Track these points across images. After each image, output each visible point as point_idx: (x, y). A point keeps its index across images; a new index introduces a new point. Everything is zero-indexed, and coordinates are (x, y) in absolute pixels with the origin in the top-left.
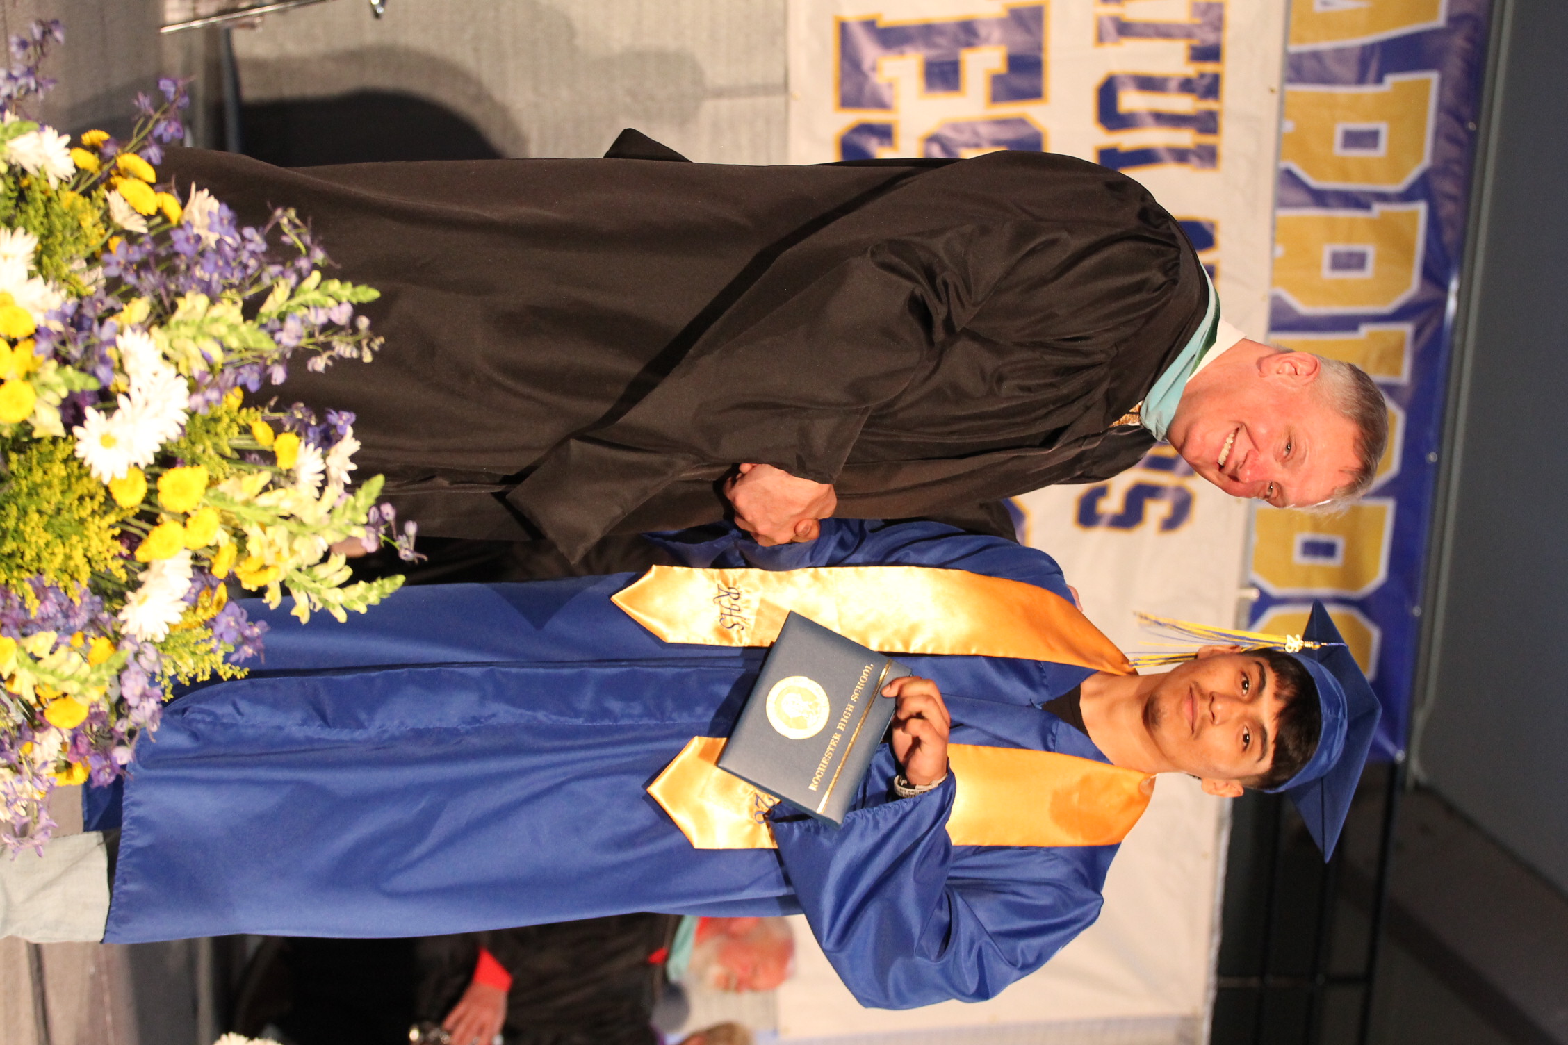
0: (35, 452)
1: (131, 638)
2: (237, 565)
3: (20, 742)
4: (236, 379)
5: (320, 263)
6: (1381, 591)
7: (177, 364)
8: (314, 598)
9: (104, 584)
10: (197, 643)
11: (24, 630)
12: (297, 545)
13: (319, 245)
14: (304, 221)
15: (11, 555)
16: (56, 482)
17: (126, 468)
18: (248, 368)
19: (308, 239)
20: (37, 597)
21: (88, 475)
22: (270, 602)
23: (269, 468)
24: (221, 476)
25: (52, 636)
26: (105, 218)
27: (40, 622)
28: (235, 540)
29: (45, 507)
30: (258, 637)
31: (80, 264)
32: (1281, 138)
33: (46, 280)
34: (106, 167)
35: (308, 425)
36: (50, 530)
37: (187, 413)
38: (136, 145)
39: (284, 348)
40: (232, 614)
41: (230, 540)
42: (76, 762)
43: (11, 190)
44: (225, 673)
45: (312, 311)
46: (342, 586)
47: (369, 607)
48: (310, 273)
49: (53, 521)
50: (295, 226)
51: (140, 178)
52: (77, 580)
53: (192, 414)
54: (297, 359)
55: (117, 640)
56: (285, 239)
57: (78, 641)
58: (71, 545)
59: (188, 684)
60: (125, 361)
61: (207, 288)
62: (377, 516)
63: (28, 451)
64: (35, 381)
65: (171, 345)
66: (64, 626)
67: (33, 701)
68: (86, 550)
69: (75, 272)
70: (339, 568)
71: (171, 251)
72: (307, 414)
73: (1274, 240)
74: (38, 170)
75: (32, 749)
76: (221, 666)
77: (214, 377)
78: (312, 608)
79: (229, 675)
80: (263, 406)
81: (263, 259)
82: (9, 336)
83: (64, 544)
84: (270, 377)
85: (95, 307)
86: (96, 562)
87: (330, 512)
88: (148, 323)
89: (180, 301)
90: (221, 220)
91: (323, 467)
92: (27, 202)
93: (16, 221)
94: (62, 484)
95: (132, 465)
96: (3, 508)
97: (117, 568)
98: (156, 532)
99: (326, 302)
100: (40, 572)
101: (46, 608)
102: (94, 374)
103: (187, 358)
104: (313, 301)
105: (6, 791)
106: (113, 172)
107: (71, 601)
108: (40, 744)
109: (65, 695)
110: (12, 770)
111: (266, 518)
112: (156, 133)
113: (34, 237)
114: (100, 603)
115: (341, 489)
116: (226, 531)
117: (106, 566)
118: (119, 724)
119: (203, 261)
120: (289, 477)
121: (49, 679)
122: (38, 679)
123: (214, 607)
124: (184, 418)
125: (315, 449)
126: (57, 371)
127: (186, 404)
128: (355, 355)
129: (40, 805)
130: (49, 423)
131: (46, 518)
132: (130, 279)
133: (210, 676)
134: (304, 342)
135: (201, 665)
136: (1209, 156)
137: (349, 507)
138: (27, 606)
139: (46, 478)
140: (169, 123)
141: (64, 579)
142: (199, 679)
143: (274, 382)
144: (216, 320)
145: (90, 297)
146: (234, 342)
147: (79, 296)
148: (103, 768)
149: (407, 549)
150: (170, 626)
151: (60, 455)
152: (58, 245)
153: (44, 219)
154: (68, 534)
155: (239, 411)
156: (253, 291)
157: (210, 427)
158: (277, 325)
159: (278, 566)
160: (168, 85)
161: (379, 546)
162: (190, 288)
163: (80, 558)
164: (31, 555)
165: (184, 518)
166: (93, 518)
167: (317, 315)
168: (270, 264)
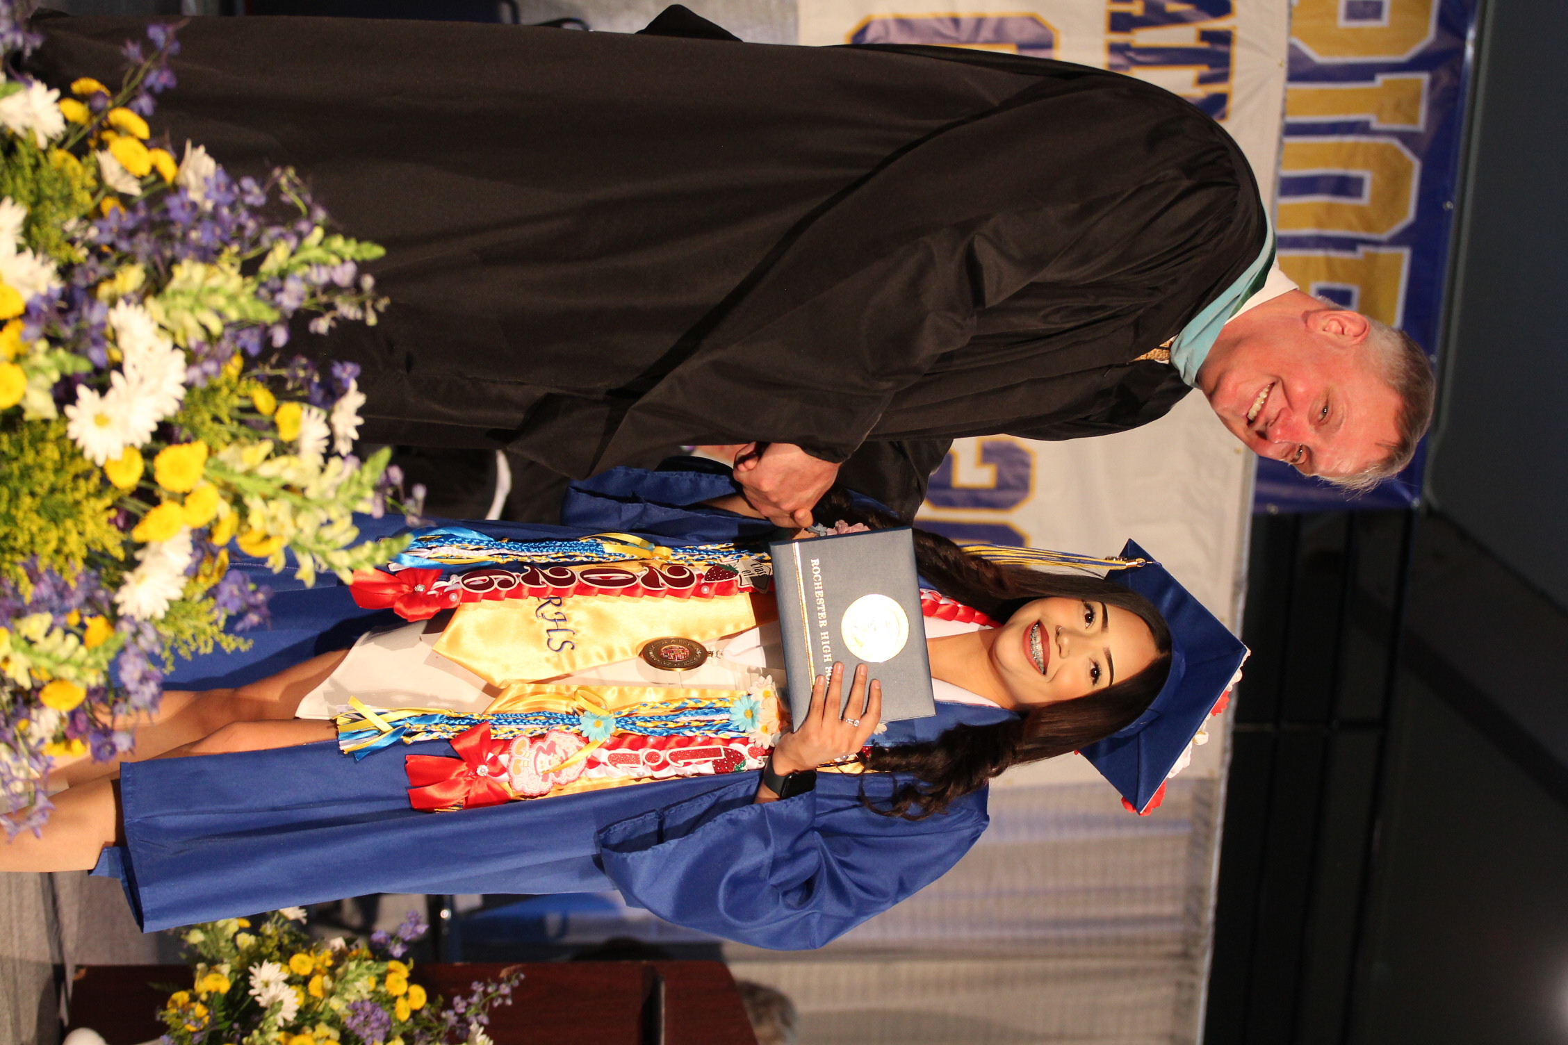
0: (26, 432)
1: (131, 619)
2: (239, 533)
3: (16, 719)
4: (236, 338)
5: (322, 222)
7: (173, 334)
8: (319, 559)
9: (100, 560)
10: (198, 612)
11: (19, 613)
12: (302, 519)
14: (305, 181)
15: (6, 537)
16: (49, 465)
17: (119, 449)
18: (247, 332)
19: (308, 198)
20: (32, 581)
21: (81, 453)
22: (274, 566)
23: (269, 434)
24: (221, 447)
25: (46, 619)
26: (98, 178)
27: (35, 606)
28: (236, 509)
29: (38, 489)
30: (264, 603)
31: (72, 224)
33: (35, 253)
34: (96, 121)
35: (312, 384)
36: (42, 513)
37: (184, 386)
38: (127, 94)
39: (283, 310)
40: (236, 582)
41: (232, 511)
42: (75, 737)
44: (229, 645)
45: (315, 271)
46: (349, 547)
48: (311, 231)
50: (295, 186)
51: (131, 134)
52: (72, 561)
53: (188, 386)
54: (298, 321)
55: (114, 619)
56: (284, 198)
57: (73, 619)
58: (65, 529)
59: (189, 658)
60: (118, 336)
61: (202, 251)
62: (384, 478)
63: (19, 431)
64: (26, 364)
65: (167, 313)
66: (59, 606)
68: (81, 534)
70: (344, 530)
71: (166, 218)
72: (310, 371)
74: (26, 129)
75: (29, 725)
76: (223, 636)
77: (212, 346)
78: (317, 567)
79: (233, 646)
80: (265, 365)
81: (261, 220)
83: (56, 525)
84: (270, 339)
85: (87, 277)
86: (92, 543)
88: (143, 290)
89: (176, 270)
90: (218, 187)
91: (326, 432)
94: (56, 466)
95: (128, 446)
97: (113, 548)
98: (155, 513)
99: (329, 259)
100: (33, 553)
101: (40, 590)
102: (86, 356)
104: (316, 258)
106: (105, 124)
107: (66, 585)
108: (36, 720)
109: (61, 680)
110: (7, 747)
111: (269, 490)
112: (148, 83)
113: (22, 207)
114: (98, 578)
115: (349, 452)
116: (223, 497)
117: (103, 547)
119: (199, 226)
120: (291, 448)
121: (45, 663)
122: (33, 663)
123: (216, 574)
124: (181, 393)
125: (319, 412)
126: (48, 354)
127: (183, 378)
128: (359, 315)
129: (39, 786)
130: (40, 405)
131: (38, 501)
132: (124, 246)
133: (213, 648)
134: (307, 303)
135: (203, 638)
137: (354, 481)
138: (21, 589)
139: (39, 459)
140: (161, 73)
141: (59, 562)
142: (202, 652)
143: (275, 344)
144: (214, 291)
145: (80, 264)
146: (233, 315)
148: (104, 745)
149: (414, 515)
150: (171, 602)
151: (52, 435)
152: (47, 213)
153: (32, 186)
154: (61, 517)
155: (240, 378)
156: (251, 254)
157: (209, 399)
158: (277, 284)
159: (280, 536)
160: (157, 34)
161: (386, 512)
162: (186, 255)
163: (74, 544)
164: (25, 541)
165: (182, 498)
166: (88, 501)
167: (319, 274)
168: (270, 225)
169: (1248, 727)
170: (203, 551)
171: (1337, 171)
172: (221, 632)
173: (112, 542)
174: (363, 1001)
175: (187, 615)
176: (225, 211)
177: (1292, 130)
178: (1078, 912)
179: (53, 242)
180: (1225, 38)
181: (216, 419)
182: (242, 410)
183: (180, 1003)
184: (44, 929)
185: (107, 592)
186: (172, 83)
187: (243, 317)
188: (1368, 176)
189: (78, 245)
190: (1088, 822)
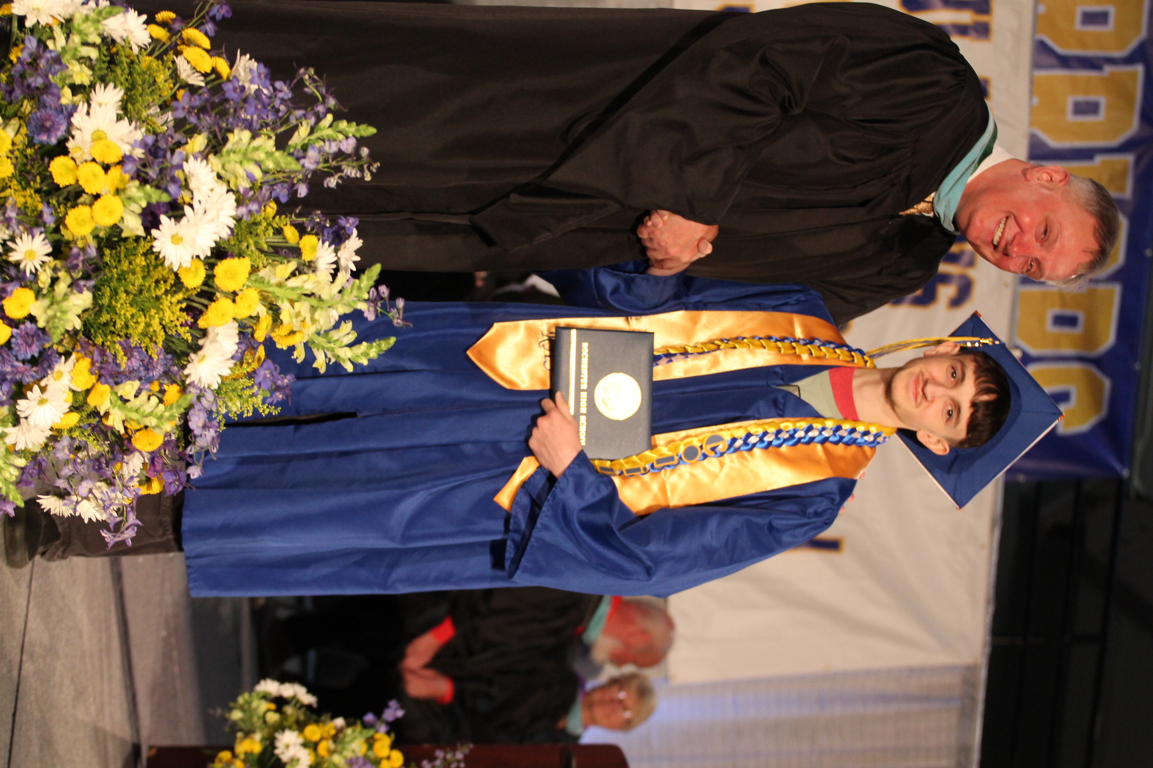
0: (123, 248)
1: (195, 387)
2: (273, 330)
3: (113, 462)
4: (271, 193)
5: (333, 108)
6: (1111, 352)
8: (329, 355)
10: (243, 389)
11: (116, 379)
12: (317, 315)
13: (331, 94)
15: (106, 324)
16: (138, 269)
17: (190, 259)
18: (279, 185)
19: (324, 91)
20: (125, 355)
21: (162, 264)
23: (296, 259)
24: (261, 266)
25: (137, 384)
26: (174, 75)
27: (128, 374)
28: (271, 312)
29: (131, 288)
30: (287, 386)
31: (155, 110)
32: (1036, 17)
33: (130, 121)
34: (174, 39)
35: (325, 227)
36: (135, 305)
37: (234, 219)
38: (197, 21)
39: (307, 170)
40: (269, 369)
41: (267, 313)
42: (154, 477)
43: (105, 56)
44: (264, 411)
45: (327, 143)
46: (350, 345)
47: (369, 360)
48: (325, 116)
49: (137, 298)
50: (314, 81)
51: (199, 46)
52: (156, 343)
53: (238, 220)
54: (315, 180)
55: (184, 387)
56: (306, 90)
57: (155, 386)
58: (150, 316)
59: (236, 419)
60: (189, 181)
61: (249, 126)
62: (375, 294)
63: (118, 247)
64: (123, 196)
65: (223, 167)
66: (145, 376)
67: (122, 431)
68: (161, 320)
69: (152, 115)
70: (347, 332)
71: (223, 99)
72: (323, 219)
73: (1032, 93)
74: (124, 40)
75: (121, 468)
76: (261, 406)
77: (255, 192)
78: (328, 362)
79: (267, 412)
80: (291, 215)
81: (290, 105)
82: (103, 163)
83: (145, 317)
84: (296, 191)
85: (167, 141)
86: (169, 328)
87: (340, 292)
88: (206, 151)
89: (230, 136)
90: (260, 75)
91: (336, 259)
92: (116, 65)
93: (108, 79)
94: (143, 271)
95: (195, 257)
96: (100, 290)
97: (184, 333)
98: (213, 306)
99: (337, 136)
100: (128, 336)
101: (132, 363)
102: (166, 190)
103: (236, 178)
104: (328, 136)
105: (104, 499)
106: (179, 42)
107: (150, 357)
108: (127, 463)
109: (146, 427)
110: (107, 483)
111: (294, 296)
112: (212, 13)
113: (121, 90)
115: (348, 275)
116: (264, 305)
117: (176, 331)
118: (188, 448)
119: (246, 106)
120: (311, 266)
121: (134, 416)
122: (126, 416)
123: (256, 362)
124: (232, 223)
125: (330, 246)
126: (139, 188)
127: (233, 213)
128: (358, 175)
129: (128, 509)
130: (133, 226)
131: (131, 297)
132: (193, 119)
133: (253, 413)
134: (320, 166)
135: (246, 405)
136: (983, 31)
137: (355, 287)
138: (118, 362)
139: (131, 267)
140: (221, 6)
141: (146, 341)
142: (245, 416)
143: (299, 196)
144: (257, 149)
145: (164, 134)
146: (270, 165)
147: (155, 133)
148: (173, 482)
149: (396, 320)
150: (222, 378)
151: (141, 250)
152: (138, 96)
153: (128, 76)
154: (148, 308)
155: (274, 218)
156: (284, 129)
157: (252, 230)
158: (301, 154)
159: (302, 331)
161: (377, 316)
162: (237, 125)
163: (157, 328)
164: (121, 326)
165: (233, 296)
166: (167, 296)
167: (330, 146)
168: (295, 109)
169: (1002, 640)
170: (247, 344)
172: (259, 402)
174: (357, 758)
175: (235, 389)
179: (143, 118)
183: (224, 760)
184: (126, 716)
185: (178, 370)
190: (885, 698)
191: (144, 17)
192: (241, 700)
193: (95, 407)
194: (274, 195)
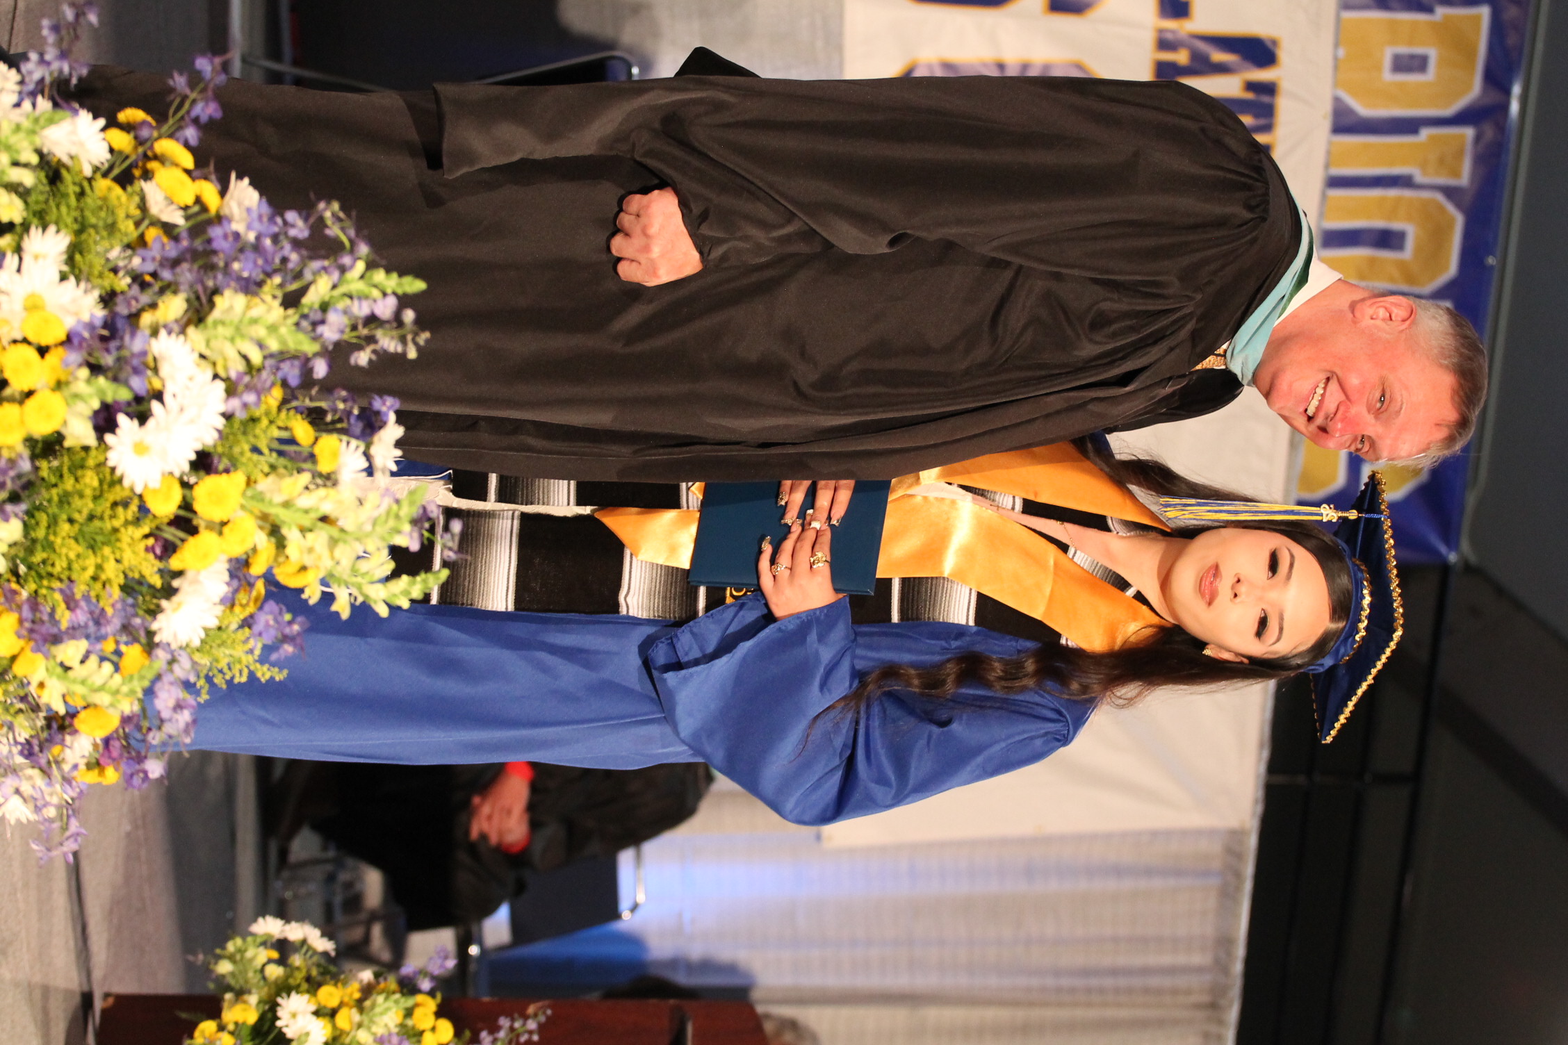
0: (66, 459)
1: (166, 647)
2: (276, 563)
3: (50, 745)
4: (276, 375)
5: (365, 256)
8: (355, 592)
9: (137, 587)
10: (234, 641)
12: (339, 551)
15: (44, 562)
16: (88, 492)
17: (158, 477)
18: (288, 362)
19: (352, 233)
20: (68, 608)
21: (120, 481)
22: (310, 597)
23: (307, 466)
24: (260, 477)
25: (82, 645)
26: (142, 205)
27: (71, 631)
28: (273, 540)
29: (76, 516)
30: (299, 635)
31: (115, 253)
33: (78, 280)
34: (141, 150)
35: (349, 413)
36: (81, 540)
37: (223, 417)
38: (173, 124)
39: (324, 342)
40: (271, 613)
41: (269, 541)
42: (109, 765)
43: (44, 182)
44: (263, 675)
45: (356, 302)
46: (385, 580)
47: (413, 601)
48: (352, 266)
49: (86, 529)
50: (340, 220)
51: (177, 165)
52: (109, 588)
53: (228, 416)
54: (338, 353)
55: (150, 646)
56: (328, 232)
57: (109, 646)
58: (103, 556)
60: (159, 364)
61: (245, 282)
62: (421, 511)
63: (59, 457)
64: (66, 392)
65: (208, 342)
66: (95, 633)
68: (119, 561)
70: (381, 563)
71: (208, 248)
72: (349, 404)
73: (1337, 41)
74: (72, 157)
75: (62, 751)
76: (258, 665)
77: (252, 377)
78: (352, 600)
79: (268, 676)
80: (304, 397)
81: (305, 253)
82: (39, 343)
83: (94, 553)
84: (311, 371)
85: (129, 304)
86: (130, 570)
88: (185, 319)
89: (218, 299)
90: (260, 217)
91: (366, 465)
93: (48, 218)
94: (94, 492)
95: (167, 474)
96: (33, 518)
97: (151, 575)
98: (192, 541)
99: (371, 292)
100: (71, 580)
101: (76, 616)
102: (126, 384)
104: (358, 291)
105: (35, 796)
106: (150, 153)
107: (103, 610)
108: (70, 746)
109: (96, 706)
110: (41, 772)
111: (306, 521)
112: (194, 113)
113: (66, 234)
114: (133, 606)
116: (261, 528)
118: (151, 735)
119: (242, 257)
120: (329, 479)
121: (80, 689)
122: (68, 689)
123: (252, 604)
124: (220, 422)
125: (358, 444)
126: (88, 381)
127: (222, 408)
128: (400, 349)
129: (70, 811)
130: (80, 432)
131: (76, 528)
132: (166, 275)
133: (248, 677)
134: (345, 337)
135: (238, 667)
137: (392, 514)
138: (57, 617)
139: (78, 486)
140: (207, 104)
141: (96, 588)
142: (237, 680)
143: (315, 376)
144: (254, 321)
145: (122, 293)
146: (274, 346)
148: (138, 772)
149: (450, 549)
150: (206, 630)
151: (91, 462)
152: (91, 241)
153: (76, 214)
154: (100, 544)
155: (279, 409)
156: (294, 286)
157: (249, 430)
158: (318, 316)
159: (317, 567)
160: (204, 64)
161: (422, 545)
162: (228, 286)
163: (112, 571)
164: (62, 567)
165: (220, 527)
166: (126, 529)
167: (360, 307)
168: (313, 257)
169: (1280, 779)
170: (239, 580)
171: (1379, 223)
172: (256, 661)
173: (150, 570)
174: (390, 1035)
175: (223, 644)
176: (268, 242)
177: (1336, 182)
178: (1107, 961)
179: (97, 269)
180: (1269, 89)
181: (256, 450)
182: (282, 441)
183: (207, 1034)
184: (73, 957)
185: (143, 619)
186: (218, 115)
187: (284, 349)
188: (1412, 232)
189: (121, 274)
190: (1118, 871)
191: (102, 122)
192: (231, 947)
193: (25, 677)
194: (280, 374)
